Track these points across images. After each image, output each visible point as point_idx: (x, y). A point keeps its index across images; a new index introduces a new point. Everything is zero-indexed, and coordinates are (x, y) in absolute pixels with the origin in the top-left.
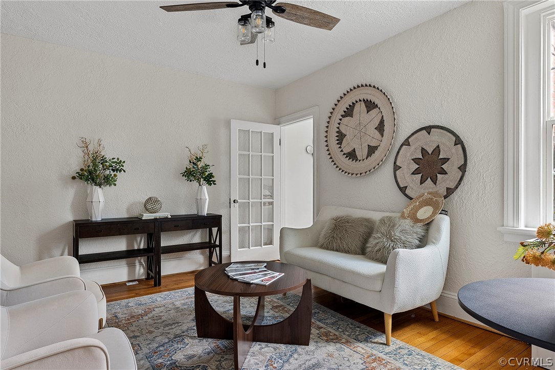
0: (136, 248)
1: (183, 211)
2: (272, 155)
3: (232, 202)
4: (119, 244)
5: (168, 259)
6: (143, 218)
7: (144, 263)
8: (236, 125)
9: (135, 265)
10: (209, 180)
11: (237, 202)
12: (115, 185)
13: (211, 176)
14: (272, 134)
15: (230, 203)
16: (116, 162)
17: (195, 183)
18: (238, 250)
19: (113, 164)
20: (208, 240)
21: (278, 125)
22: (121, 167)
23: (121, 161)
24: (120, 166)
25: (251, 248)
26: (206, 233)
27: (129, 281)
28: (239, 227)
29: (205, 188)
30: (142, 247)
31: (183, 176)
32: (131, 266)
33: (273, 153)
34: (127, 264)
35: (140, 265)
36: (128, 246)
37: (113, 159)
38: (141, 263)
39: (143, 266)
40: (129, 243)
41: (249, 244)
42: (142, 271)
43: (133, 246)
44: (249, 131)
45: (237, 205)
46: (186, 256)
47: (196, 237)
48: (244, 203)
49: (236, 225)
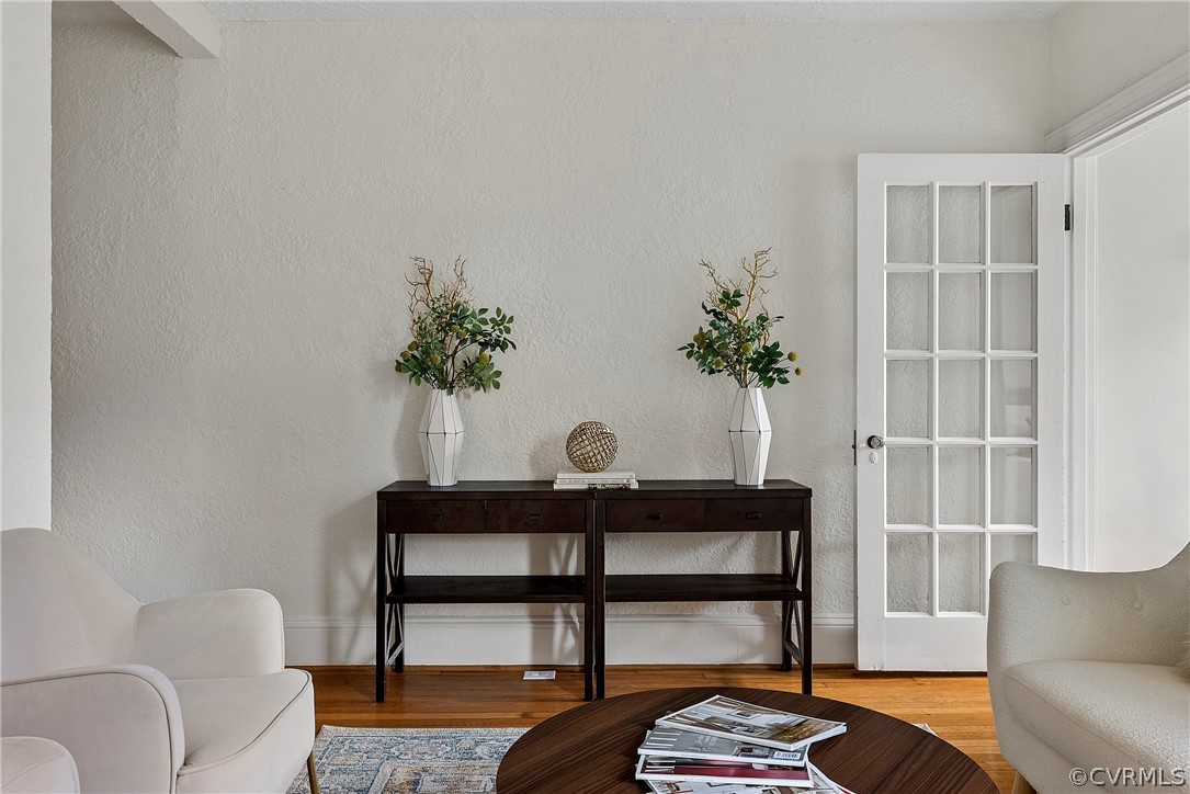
0: (555, 571)
1: (695, 469)
2: (1031, 267)
3: (862, 444)
4: (509, 556)
5: (648, 616)
6: (556, 487)
7: (576, 620)
8: (878, 173)
9: (552, 623)
10: (768, 366)
11: (881, 445)
12: (497, 386)
13: (771, 354)
14: (1033, 189)
15: (854, 447)
16: (493, 320)
17: (726, 381)
18: (887, 614)
19: (483, 328)
20: (778, 570)
21: (1061, 149)
22: (505, 335)
23: (504, 316)
24: (501, 332)
25: (939, 614)
26: (775, 546)
27: (535, 668)
28: (890, 535)
29: (758, 394)
30: (572, 570)
31: (689, 355)
32: (542, 625)
33: (1034, 259)
34: (532, 616)
35: (566, 623)
36: (534, 562)
37: (483, 311)
38: (568, 621)
39: (574, 628)
40: (538, 557)
41: (930, 598)
42: (571, 641)
43: (548, 564)
44: (929, 188)
45: (881, 456)
46: (706, 612)
47: (740, 555)
48: (912, 448)
49: (878, 526)
